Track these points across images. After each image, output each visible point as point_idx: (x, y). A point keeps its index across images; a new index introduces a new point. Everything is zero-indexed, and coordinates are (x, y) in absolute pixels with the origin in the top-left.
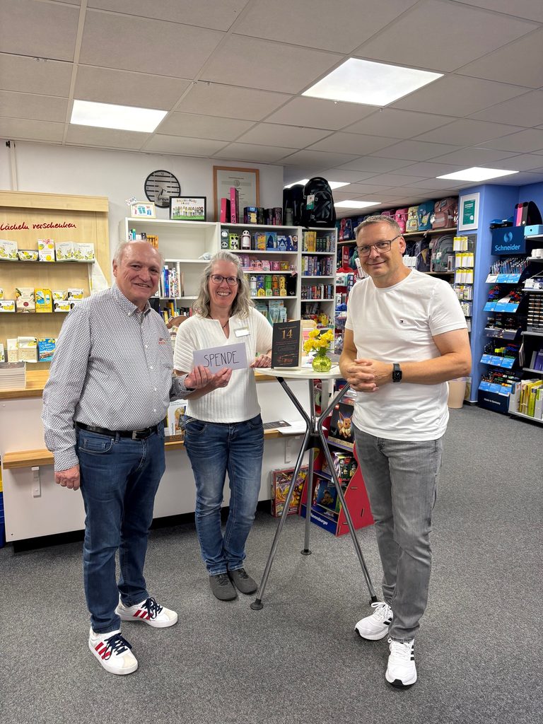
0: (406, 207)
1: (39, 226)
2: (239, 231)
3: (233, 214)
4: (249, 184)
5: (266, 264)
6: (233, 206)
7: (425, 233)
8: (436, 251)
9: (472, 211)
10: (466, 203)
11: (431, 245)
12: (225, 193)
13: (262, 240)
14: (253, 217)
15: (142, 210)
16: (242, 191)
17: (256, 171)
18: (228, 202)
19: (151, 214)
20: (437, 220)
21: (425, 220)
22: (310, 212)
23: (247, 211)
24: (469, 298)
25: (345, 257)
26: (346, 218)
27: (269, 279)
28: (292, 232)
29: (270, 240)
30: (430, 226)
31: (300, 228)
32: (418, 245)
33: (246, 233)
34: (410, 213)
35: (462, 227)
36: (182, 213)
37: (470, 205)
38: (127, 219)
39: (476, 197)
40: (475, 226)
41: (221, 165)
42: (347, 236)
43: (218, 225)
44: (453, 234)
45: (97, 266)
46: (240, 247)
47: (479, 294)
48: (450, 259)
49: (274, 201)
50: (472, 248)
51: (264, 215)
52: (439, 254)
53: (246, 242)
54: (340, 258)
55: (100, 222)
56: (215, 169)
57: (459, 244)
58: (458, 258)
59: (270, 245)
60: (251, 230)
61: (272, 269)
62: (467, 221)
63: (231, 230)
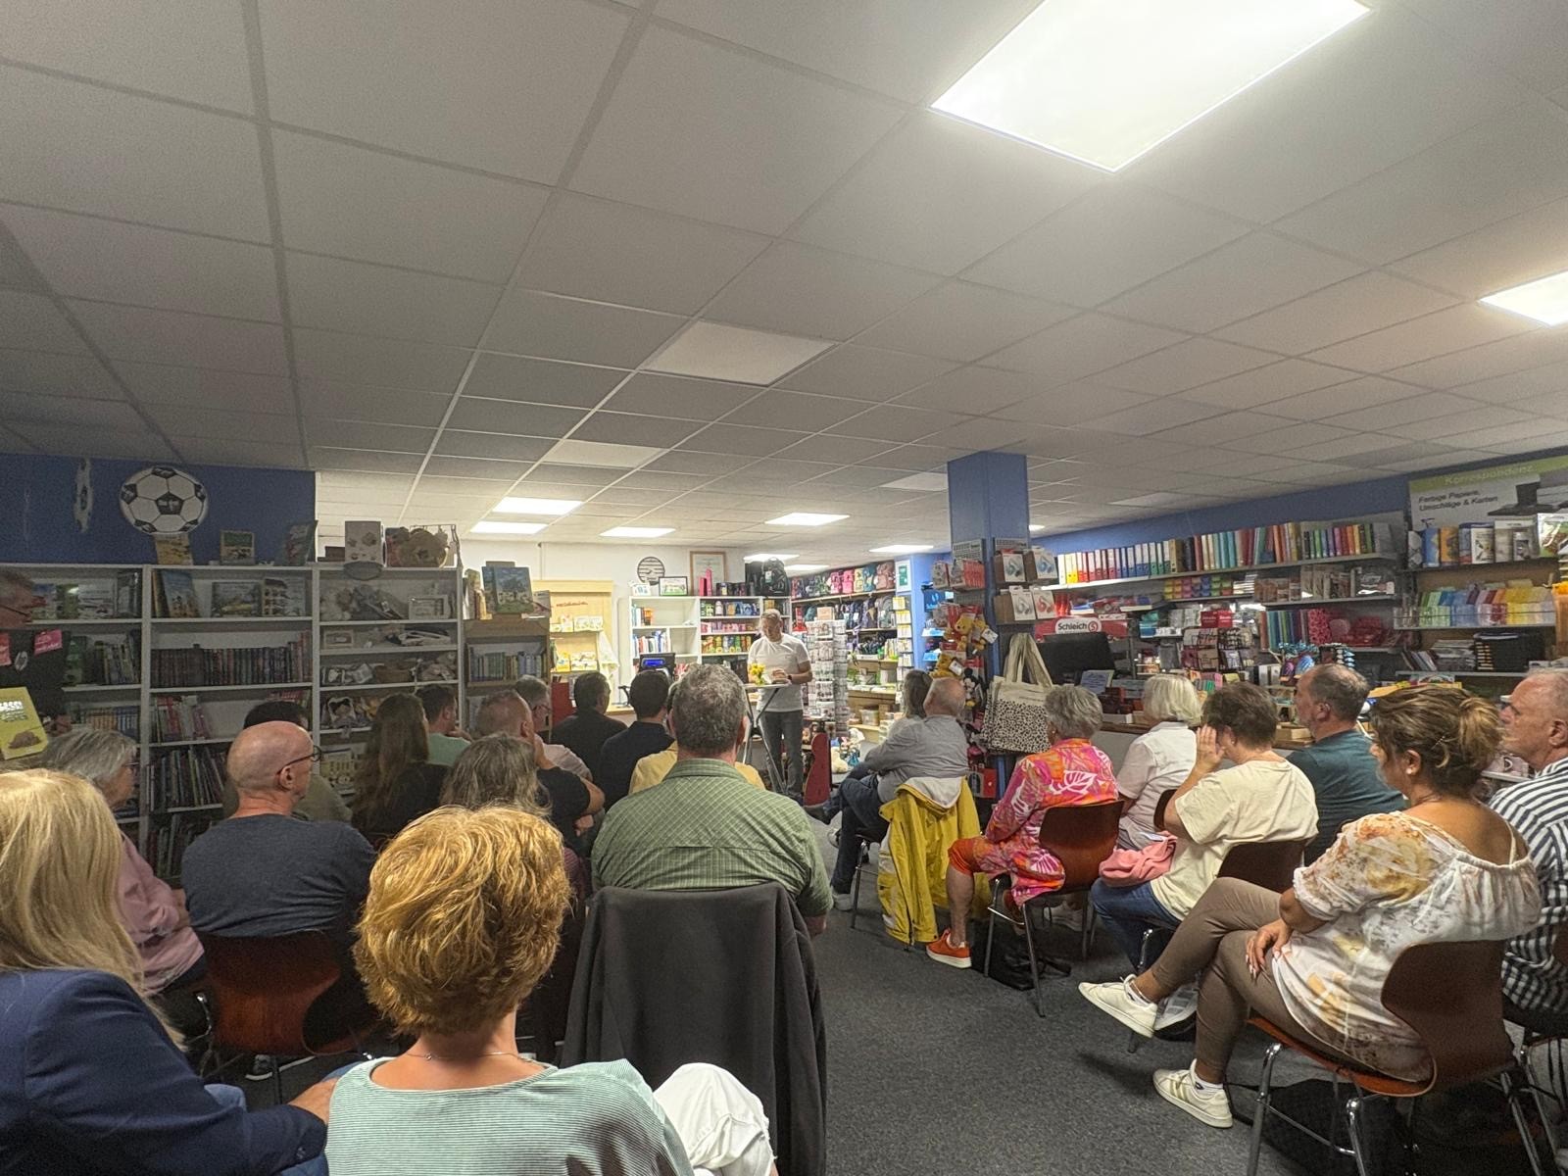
0: (852, 569)
1: (561, 605)
2: (713, 602)
3: (709, 589)
4: (719, 564)
5: (735, 626)
6: (708, 583)
7: (870, 593)
8: (881, 609)
9: (904, 575)
10: (901, 568)
11: (876, 604)
12: (700, 573)
13: (732, 608)
14: (724, 591)
15: (640, 590)
16: (713, 568)
17: (723, 553)
18: (705, 580)
19: (648, 592)
20: (880, 581)
21: (870, 580)
22: (769, 584)
23: (719, 586)
24: (910, 650)
25: (798, 617)
26: (798, 577)
27: (738, 638)
28: (755, 601)
29: (738, 607)
30: (874, 587)
31: (761, 598)
32: (866, 604)
33: (719, 603)
34: (856, 575)
35: (899, 589)
36: (668, 591)
37: (903, 570)
38: (631, 598)
39: (907, 563)
40: (908, 588)
41: (695, 551)
42: (799, 596)
43: (698, 598)
44: (893, 594)
45: (602, 634)
46: (714, 614)
47: (920, 647)
48: (892, 616)
49: (739, 578)
50: (908, 607)
51: (733, 588)
52: (883, 612)
53: (719, 610)
54: (794, 618)
55: (605, 598)
56: (692, 553)
57: (898, 603)
58: (898, 615)
59: (737, 612)
60: (723, 601)
61: (740, 630)
62: (902, 583)
63: (708, 601)
